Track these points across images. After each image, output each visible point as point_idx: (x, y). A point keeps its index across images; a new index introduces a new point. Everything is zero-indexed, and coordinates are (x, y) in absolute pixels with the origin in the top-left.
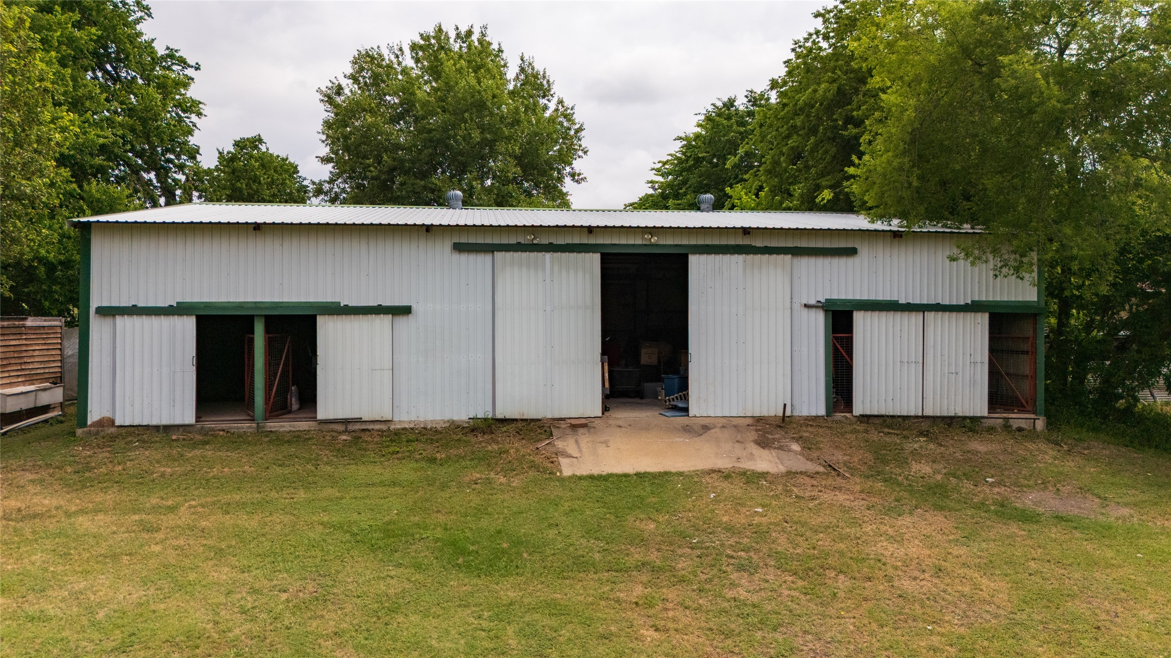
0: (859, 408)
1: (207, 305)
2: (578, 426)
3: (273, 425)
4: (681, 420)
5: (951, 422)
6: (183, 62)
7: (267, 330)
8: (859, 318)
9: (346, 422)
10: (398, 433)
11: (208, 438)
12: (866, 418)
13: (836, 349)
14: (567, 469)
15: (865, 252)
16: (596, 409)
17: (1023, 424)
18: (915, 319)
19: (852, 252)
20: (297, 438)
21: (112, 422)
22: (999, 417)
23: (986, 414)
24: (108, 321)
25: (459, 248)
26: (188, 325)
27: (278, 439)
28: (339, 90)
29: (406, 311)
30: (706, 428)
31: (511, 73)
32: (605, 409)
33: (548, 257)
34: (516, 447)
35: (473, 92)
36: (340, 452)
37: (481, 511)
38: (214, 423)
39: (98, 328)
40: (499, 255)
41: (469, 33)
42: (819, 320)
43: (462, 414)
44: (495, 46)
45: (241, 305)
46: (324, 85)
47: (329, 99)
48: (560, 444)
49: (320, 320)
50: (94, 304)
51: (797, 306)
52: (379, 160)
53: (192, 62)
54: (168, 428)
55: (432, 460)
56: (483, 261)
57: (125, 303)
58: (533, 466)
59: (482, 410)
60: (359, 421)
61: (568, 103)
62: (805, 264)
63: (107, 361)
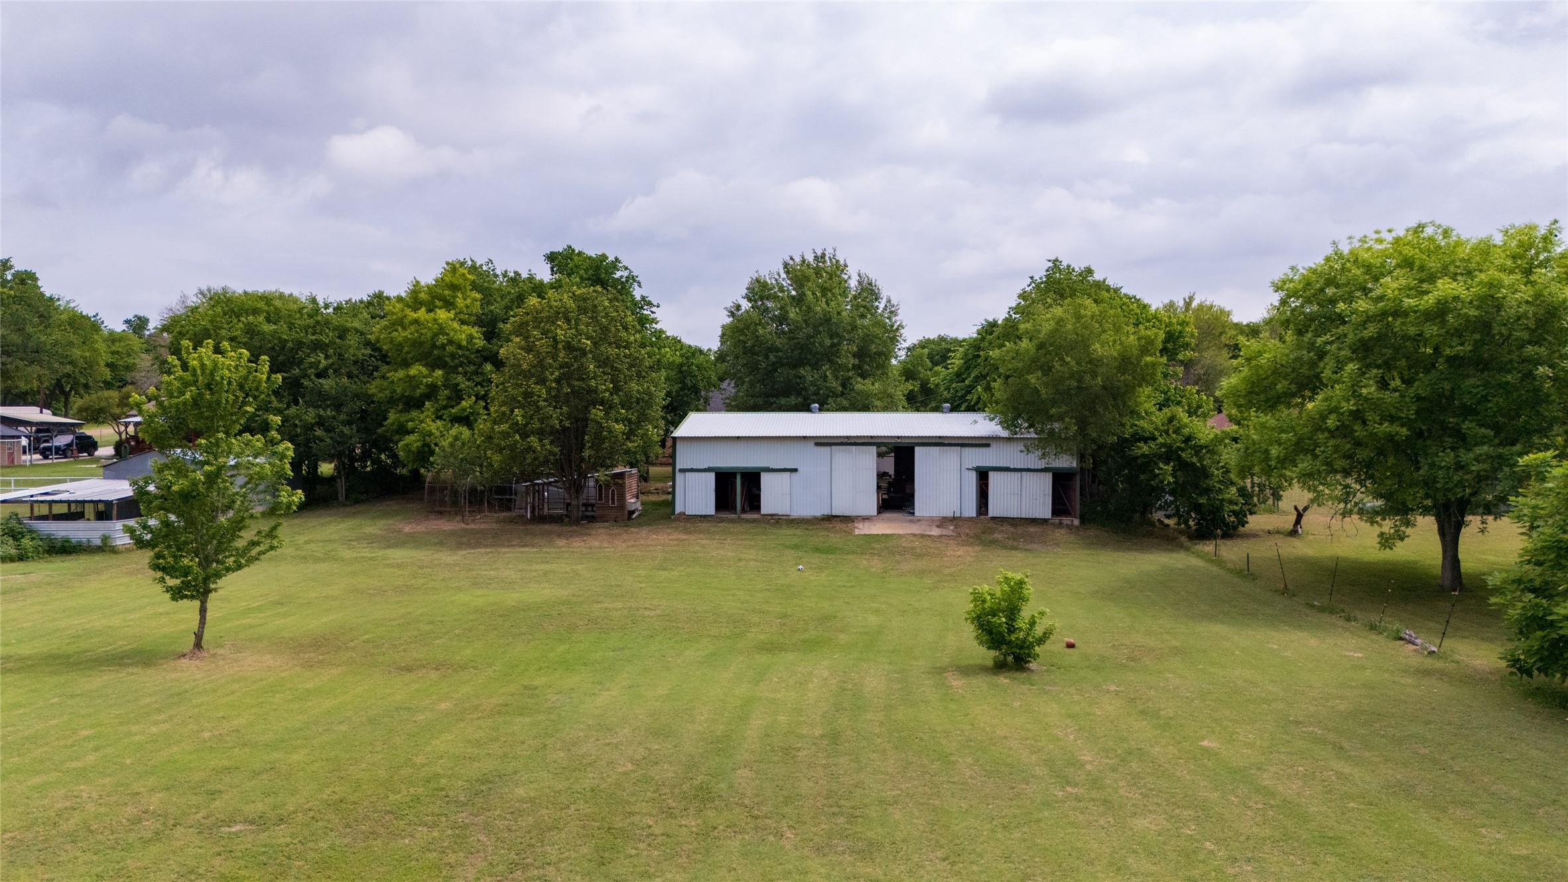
0: (991, 514)
1: (719, 468)
2: (866, 519)
3: (744, 516)
4: (911, 518)
5: (1034, 521)
6: (650, 304)
7: (742, 478)
8: (991, 474)
9: (772, 515)
10: (792, 520)
11: (722, 520)
12: (993, 518)
13: (981, 486)
14: (857, 532)
15: (994, 445)
16: (875, 513)
17: (1069, 523)
18: (1018, 475)
19: (988, 445)
20: (754, 521)
21: (684, 514)
22: (1057, 520)
23: (1050, 517)
24: (682, 474)
25: (817, 444)
26: (712, 476)
27: (747, 521)
28: (738, 307)
29: (795, 470)
30: (919, 520)
31: (853, 283)
32: (879, 512)
33: (854, 447)
34: (839, 526)
35: (825, 313)
36: (773, 525)
37: (824, 542)
38: (723, 515)
39: (679, 477)
40: (833, 447)
41: (823, 256)
42: (973, 475)
43: (818, 513)
44: (842, 262)
45: (732, 468)
46: (729, 304)
47: (732, 314)
48: (856, 525)
49: (762, 474)
50: (678, 468)
51: (963, 469)
52: (767, 357)
53: (655, 304)
54: (705, 516)
55: (807, 529)
56: (827, 449)
57: (689, 467)
58: (845, 531)
59: (826, 512)
60: (777, 515)
61: (894, 302)
62: (966, 450)
63: (682, 490)
